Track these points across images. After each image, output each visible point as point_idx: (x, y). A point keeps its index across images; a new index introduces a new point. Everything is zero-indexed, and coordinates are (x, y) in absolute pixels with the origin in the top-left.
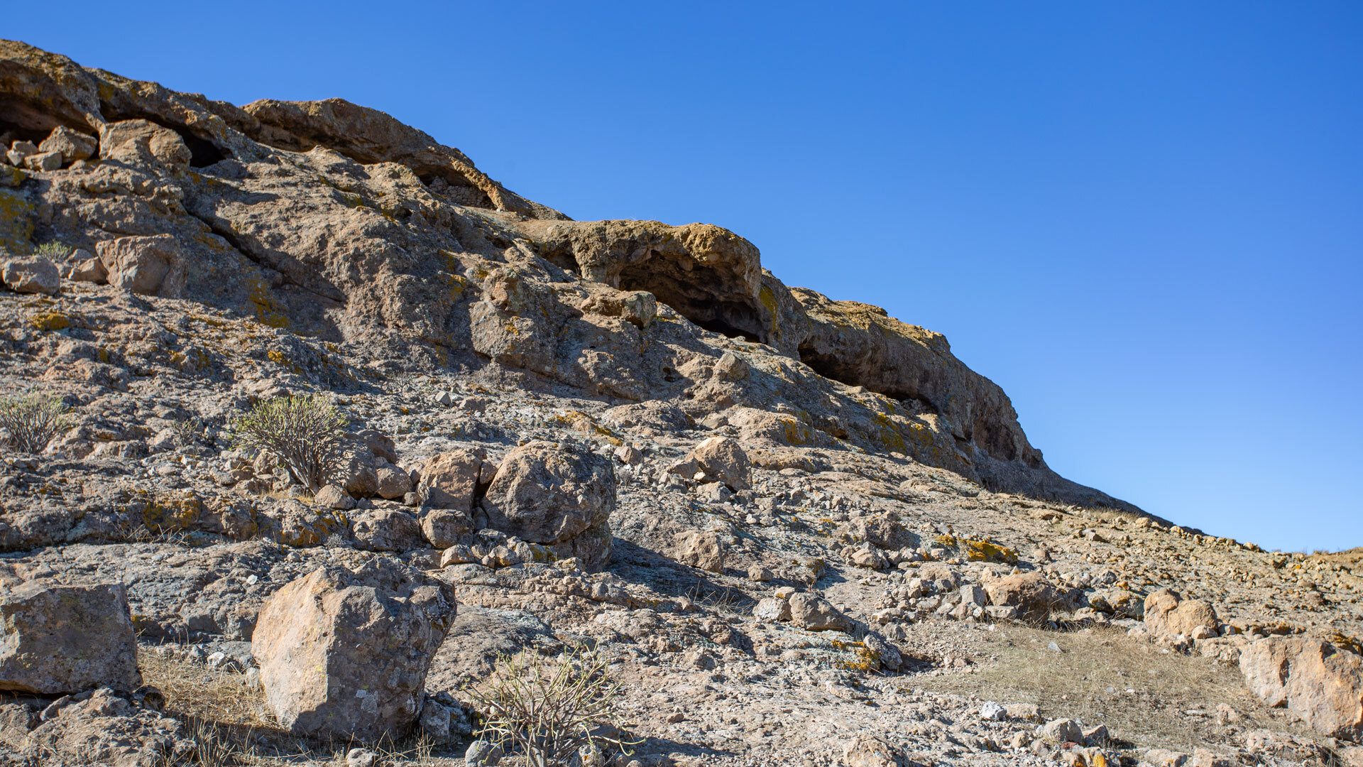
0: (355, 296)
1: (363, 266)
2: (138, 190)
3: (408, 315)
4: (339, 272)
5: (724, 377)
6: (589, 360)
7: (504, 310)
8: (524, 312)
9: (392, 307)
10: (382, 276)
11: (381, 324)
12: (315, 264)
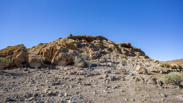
0: (114, 50)
1: (114, 48)
2: (100, 44)
3: (118, 51)
4: (113, 49)
5: (138, 54)
6: (130, 53)
7: (124, 51)
8: (125, 51)
9: (117, 51)
10: (115, 49)
11: (116, 52)
12: (111, 48)
